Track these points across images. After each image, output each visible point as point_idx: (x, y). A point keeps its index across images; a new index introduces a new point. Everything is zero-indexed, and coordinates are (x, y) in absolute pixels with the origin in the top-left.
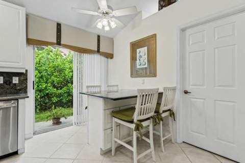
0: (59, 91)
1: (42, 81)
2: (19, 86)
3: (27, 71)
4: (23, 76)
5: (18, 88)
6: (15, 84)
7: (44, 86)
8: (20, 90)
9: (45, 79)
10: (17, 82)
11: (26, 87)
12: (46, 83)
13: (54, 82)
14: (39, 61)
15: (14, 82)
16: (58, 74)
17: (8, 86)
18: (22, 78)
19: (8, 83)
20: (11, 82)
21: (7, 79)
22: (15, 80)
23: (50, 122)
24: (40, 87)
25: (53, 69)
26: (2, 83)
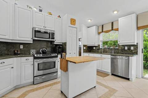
2: (134, 51)
3: (137, 43)
6: (132, 50)
8: (134, 53)
10: (133, 49)
11: (137, 51)
15: (131, 49)
17: (129, 51)
18: (135, 47)
20: (130, 49)
21: (129, 47)
22: (132, 48)
26: (127, 49)
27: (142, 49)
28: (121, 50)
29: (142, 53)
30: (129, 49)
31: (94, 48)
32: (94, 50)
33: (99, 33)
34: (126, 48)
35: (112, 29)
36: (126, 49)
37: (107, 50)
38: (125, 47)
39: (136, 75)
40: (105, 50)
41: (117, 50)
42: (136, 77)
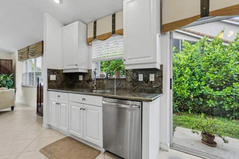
0: (218, 93)
1: (194, 79)
2: (155, 84)
3: (161, 66)
4: (158, 72)
5: (154, 86)
6: (151, 82)
7: (197, 85)
8: (156, 89)
9: (197, 76)
10: (153, 80)
11: (161, 86)
12: (199, 81)
13: (209, 79)
14: (191, 56)
15: (150, 80)
16: (216, 69)
17: (147, 85)
18: (158, 76)
19: (146, 80)
20: (148, 80)
21: (146, 76)
22: (152, 78)
23: (198, 136)
24: (192, 85)
25: (208, 63)
26: (142, 80)
27: (171, 80)
28: (131, 82)
29: (171, 88)
30: (146, 79)
31: (81, 78)
32: (80, 82)
33: (89, 42)
34: (141, 78)
35: (114, 32)
36: (140, 80)
37: (105, 82)
38: (140, 75)
39: (160, 143)
40: (101, 81)
41: (123, 83)
42: (160, 149)
